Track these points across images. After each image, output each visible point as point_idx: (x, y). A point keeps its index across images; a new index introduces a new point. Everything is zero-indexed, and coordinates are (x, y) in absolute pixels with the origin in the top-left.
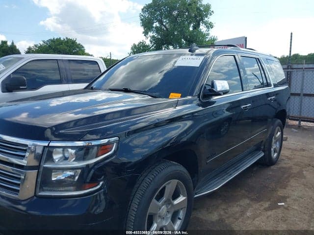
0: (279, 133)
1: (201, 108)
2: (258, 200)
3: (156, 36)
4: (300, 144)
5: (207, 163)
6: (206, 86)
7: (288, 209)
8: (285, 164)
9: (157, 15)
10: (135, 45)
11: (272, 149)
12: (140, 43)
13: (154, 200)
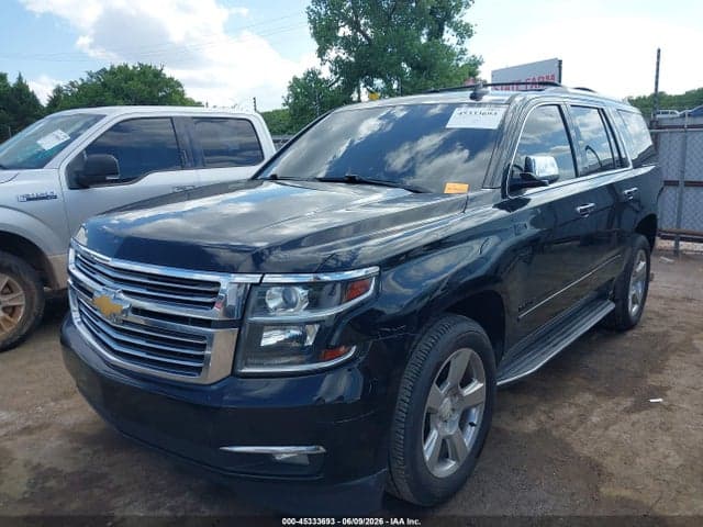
0: (643, 264)
1: (503, 213)
2: (610, 393)
3: (344, 57)
4: (680, 287)
5: (518, 320)
6: (515, 169)
7: (670, 410)
8: (655, 326)
9: (348, 11)
10: (296, 80)
11: (630, 297)
12: (309, 73)
13: (435, 385)
